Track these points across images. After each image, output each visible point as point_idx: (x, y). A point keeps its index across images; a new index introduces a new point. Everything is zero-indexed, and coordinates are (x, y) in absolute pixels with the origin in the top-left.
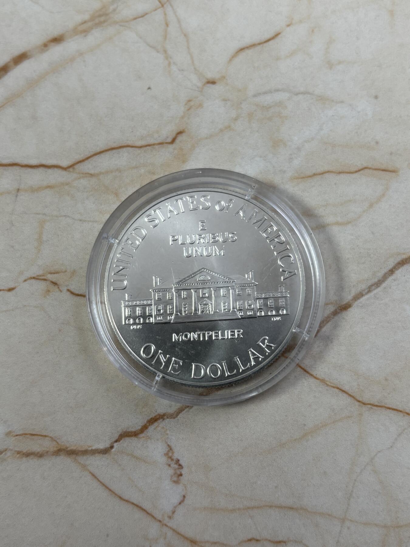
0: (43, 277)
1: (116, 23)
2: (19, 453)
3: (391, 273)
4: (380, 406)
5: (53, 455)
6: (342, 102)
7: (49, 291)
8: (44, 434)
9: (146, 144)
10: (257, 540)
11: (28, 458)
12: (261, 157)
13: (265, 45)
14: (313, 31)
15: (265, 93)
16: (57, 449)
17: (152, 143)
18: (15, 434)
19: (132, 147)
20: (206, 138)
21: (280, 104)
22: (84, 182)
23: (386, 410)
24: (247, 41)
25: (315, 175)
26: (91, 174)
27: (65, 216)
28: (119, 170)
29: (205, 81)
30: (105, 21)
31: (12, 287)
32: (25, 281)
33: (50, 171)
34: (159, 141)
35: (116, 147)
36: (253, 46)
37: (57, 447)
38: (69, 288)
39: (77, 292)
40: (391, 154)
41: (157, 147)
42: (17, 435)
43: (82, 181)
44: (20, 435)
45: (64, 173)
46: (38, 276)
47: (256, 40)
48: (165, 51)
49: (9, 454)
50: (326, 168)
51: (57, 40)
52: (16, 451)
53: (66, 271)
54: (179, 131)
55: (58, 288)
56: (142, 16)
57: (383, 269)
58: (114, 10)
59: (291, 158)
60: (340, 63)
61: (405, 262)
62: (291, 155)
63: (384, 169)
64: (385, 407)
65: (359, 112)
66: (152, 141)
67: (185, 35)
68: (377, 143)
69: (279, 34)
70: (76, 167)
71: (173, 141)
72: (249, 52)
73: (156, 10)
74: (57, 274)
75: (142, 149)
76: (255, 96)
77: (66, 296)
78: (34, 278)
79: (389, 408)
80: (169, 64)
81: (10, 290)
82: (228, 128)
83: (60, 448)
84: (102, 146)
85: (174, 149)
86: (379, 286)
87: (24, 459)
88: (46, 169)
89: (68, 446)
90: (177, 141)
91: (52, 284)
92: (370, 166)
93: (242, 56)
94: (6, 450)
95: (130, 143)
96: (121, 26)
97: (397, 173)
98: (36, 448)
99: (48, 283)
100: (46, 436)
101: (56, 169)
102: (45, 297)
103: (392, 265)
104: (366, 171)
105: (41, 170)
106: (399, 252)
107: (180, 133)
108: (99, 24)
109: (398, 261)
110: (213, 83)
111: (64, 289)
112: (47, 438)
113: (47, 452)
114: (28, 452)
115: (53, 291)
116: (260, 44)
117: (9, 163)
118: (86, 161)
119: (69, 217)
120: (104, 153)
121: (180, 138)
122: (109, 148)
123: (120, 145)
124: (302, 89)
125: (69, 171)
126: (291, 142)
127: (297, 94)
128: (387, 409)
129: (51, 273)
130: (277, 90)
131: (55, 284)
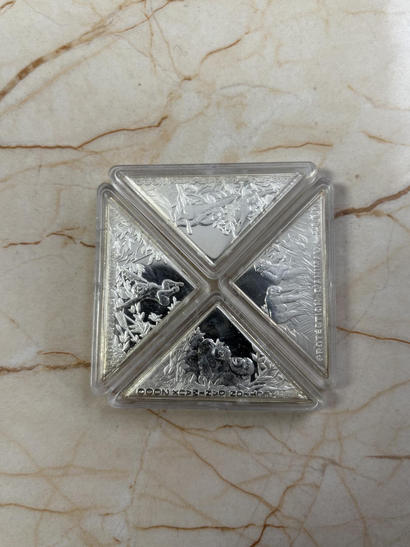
0: (61, 233)
1: (112, 33)
2: (48, 367)
5: (74, 367)
6: (289, 93)
7: (66, 243)
8: (67, 352)
9: (138, 128)
10: (230, 426)
11: (55, 370)
12: (227, 136)
13: (229, 49)
14: (266, 37)
15: (230, 86)
16: (77, 363)
17: (143, 127)
18: (44, 353)
19: (127, 130)
20: (185, 122)
21: (241, 95)
22: (90, 158)
24: (215, 47)
25: (269, 149)
26: (96, 152)
27: (76, 185)
28: (117, 148)
29: (182, 78)
30: (103, 32)
31: (38, 241)
32: (48, 236)
33: (64, 151)
34: (149, 125)
35: (115, 130)
36: (219, 50)
37: (77, 361)
38: (81, 241)
39: (88, 244)
40: (327, 132)
41: (146, 130)
42: (46, 354)
43: (89, 157)
44: (48, 353)
45: (75, 152)
46: (57, 232)
47: (222, 45)
48: (151, 56)
49: (40, 368)
50: (278, 144)
51: (66, 48)
52: (46, 365)
53: (78, 228)
54: (163, 117)
55: (74, 241)
56: (133, 28)
58: (110, 23)
59: (251, 137)
60: (287, 62)
61: (338, 215)
62: (250, 134)
63: (322, 144)
65: (302, 100)
66: (143, 125)
67: (166, 43)
68: (316, 124)
69: (240, 40)
70: (84, 147)
71: (159, 124)
72: (217, 55)
73: (143, 22)
74: (73, 231)
75: (135, 131)
76: (222, 89)
77: (79, 247)
78: (54, 234)
80: (155, 66)
81: (37, 243)
82: (202, 113)
83: (79, 362)
84: (103, 130)
85: (160, 131)
87: (52, 371)
88: (62, 150)
89: (85, 360)
90: (162, 125)
91: (68, 238)
92: (311, 141)
93: (211, 58)
94: (38, 365)
95: (125, 127)
96: (116, 35)
97: (332, 147)
98: (61, 363)
99: (66, 237)
100: (68, 353)
101: (69, 149)
102: (63, 248)
104: (308, 145)
105: (58, 150)
107: (164, 118)
108: (98, 35)
110: (189, 79)
111: (78, 242)
112: (70, 355)
113: (70, 365)
114: (55, 366)
115: (69, 244)
116: (225, 48)
117: (32, 145)
118: (92, 142)
119: (80, 186)
120: (106, 136)
121: (164, 122)
122: (109, 131)
123: (118, 129)
124: (258, 83)
125: (79, 151)
126: (251, 124)
127: (254, 87)
129: (67, 230)
130: (239, 84)
131: (71, 238)
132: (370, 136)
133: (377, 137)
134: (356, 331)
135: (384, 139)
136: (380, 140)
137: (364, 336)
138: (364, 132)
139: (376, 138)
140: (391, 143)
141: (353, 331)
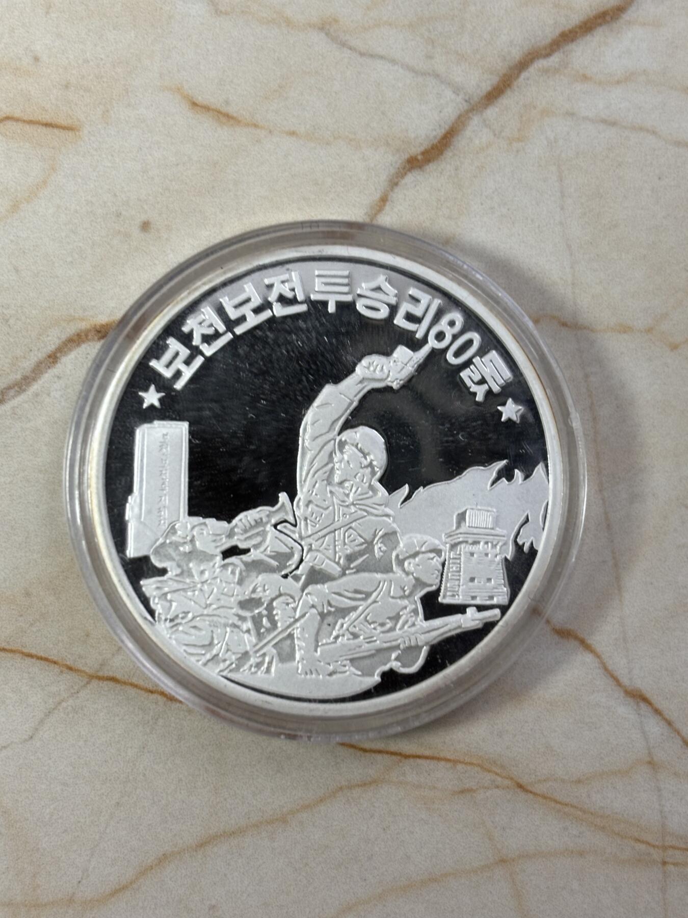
3: (53, 362)
4: (11, 651)
23: (25, 660)
40: (67, 87)
57: (36, 353)
61: (83, 337)
63: (49, 121)
64: (23, 653)
68: (36, 59)
79: (31, 656)
86: (24, 390)
92: (17, 114)
97: (77, 133)
103: (54, 344)
104: (9, 124)
106: (73, 314)
109: (68, 335)
128: (26, 658)
132: (194, 104)
133: (213, 107)
134: (111, 674)
135: (235, 115)
136: (224, 117)
137: (132, 692)
138: (179, 90)
139: (213, 110)
140: (256, 126)
141: (100, 674)
